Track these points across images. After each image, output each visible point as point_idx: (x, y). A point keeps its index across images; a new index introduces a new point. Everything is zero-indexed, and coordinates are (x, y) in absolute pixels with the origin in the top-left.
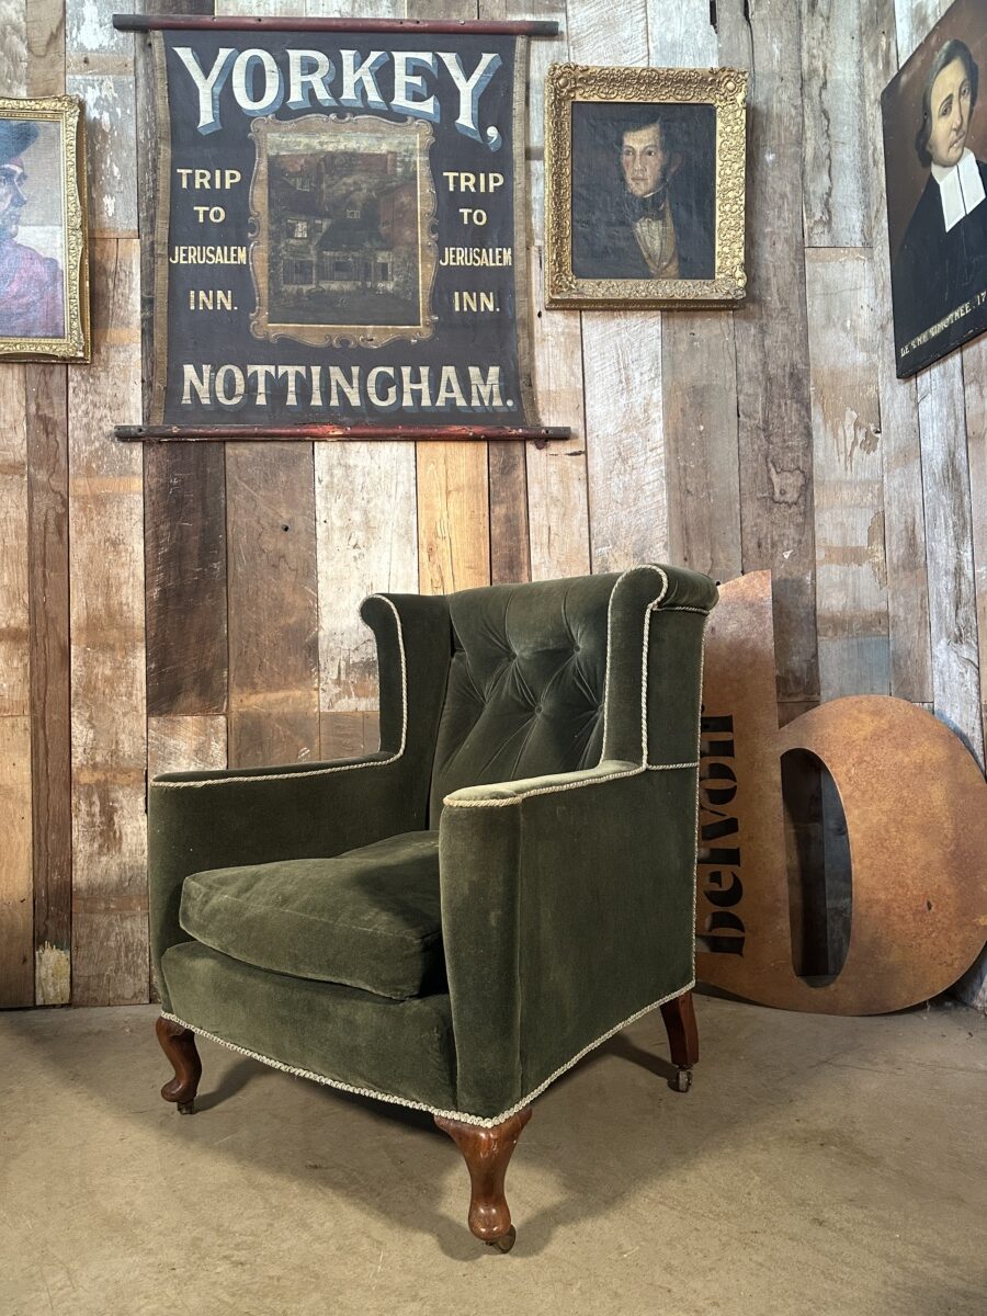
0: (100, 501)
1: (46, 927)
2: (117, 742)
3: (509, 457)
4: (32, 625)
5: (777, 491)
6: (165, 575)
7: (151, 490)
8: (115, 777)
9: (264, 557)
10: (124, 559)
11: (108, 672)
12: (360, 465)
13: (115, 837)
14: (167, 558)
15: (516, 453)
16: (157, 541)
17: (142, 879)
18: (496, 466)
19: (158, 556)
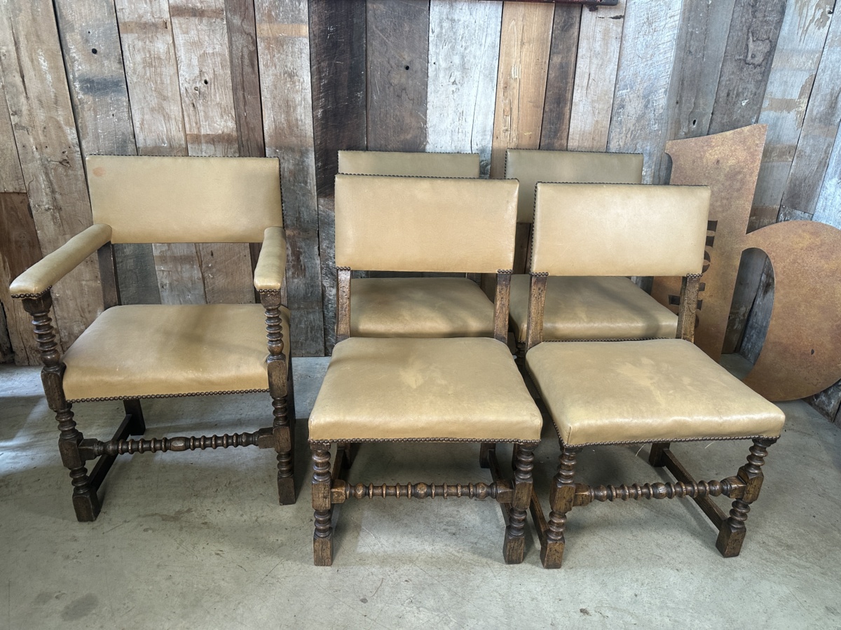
0: (280, 43)
2: (299, 213)
3: (568, 19)
4: (239, 133)
5: (750, 55)
6: (326, 100)
7: (314, 35)
8: (299, 234)
9: (392, 89)
10: (298, 87)
11: (291, 167)
12: (462, 19)
13: (301, 268)
14: (327, 88)
15: (574, 13)
16: (320, 75)
17: (319, 292)
18: (558, 24)
19: (320, 86)
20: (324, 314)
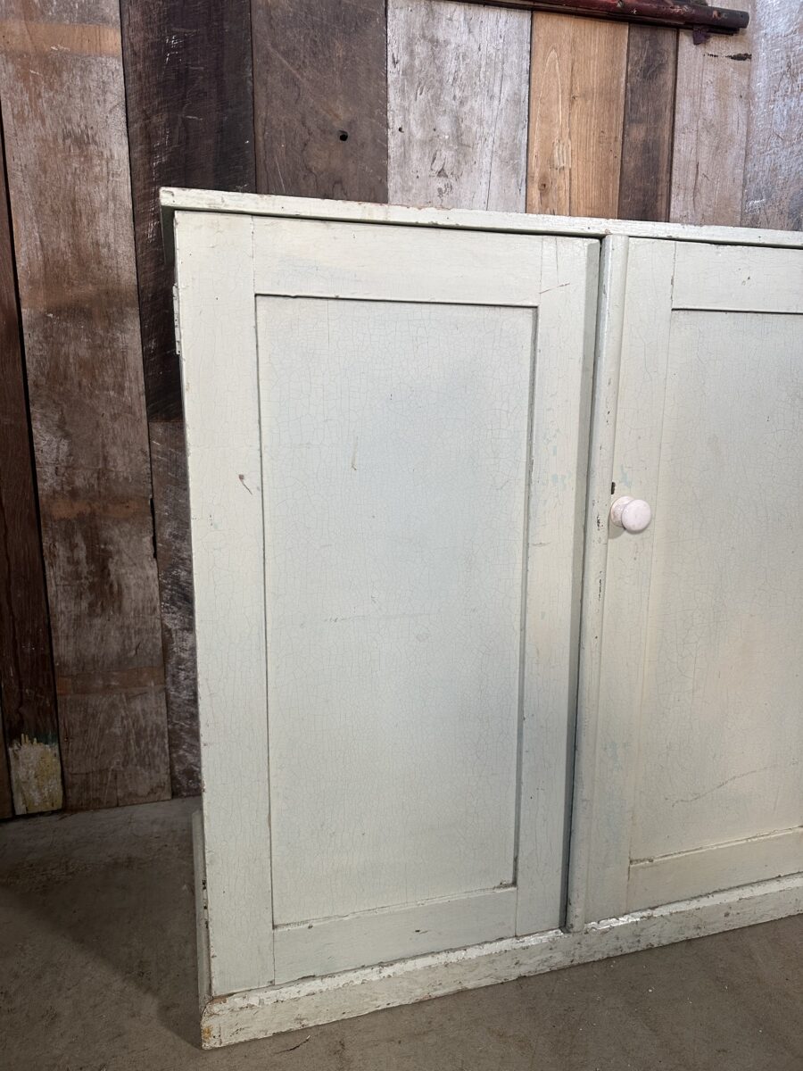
0: (53, 66)
1: (21, 715)
2: (105, 459)
3: (654, 55)
7: (135, 54)
8: (105, 508)
9: (311, 180)
10: (97, 169)
11: (84, 353)
13: (111, 593)
15: (665, 47)
16: (150, 143)
17: (155, 645)
18: (637, 63)
19: (151, 169)
20: (167, 696)
